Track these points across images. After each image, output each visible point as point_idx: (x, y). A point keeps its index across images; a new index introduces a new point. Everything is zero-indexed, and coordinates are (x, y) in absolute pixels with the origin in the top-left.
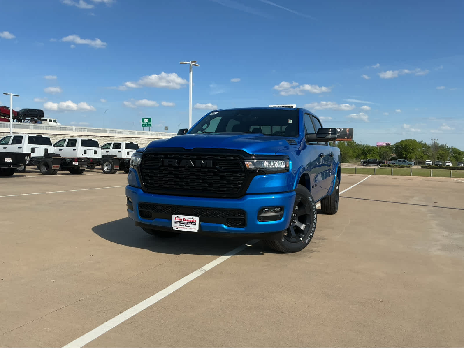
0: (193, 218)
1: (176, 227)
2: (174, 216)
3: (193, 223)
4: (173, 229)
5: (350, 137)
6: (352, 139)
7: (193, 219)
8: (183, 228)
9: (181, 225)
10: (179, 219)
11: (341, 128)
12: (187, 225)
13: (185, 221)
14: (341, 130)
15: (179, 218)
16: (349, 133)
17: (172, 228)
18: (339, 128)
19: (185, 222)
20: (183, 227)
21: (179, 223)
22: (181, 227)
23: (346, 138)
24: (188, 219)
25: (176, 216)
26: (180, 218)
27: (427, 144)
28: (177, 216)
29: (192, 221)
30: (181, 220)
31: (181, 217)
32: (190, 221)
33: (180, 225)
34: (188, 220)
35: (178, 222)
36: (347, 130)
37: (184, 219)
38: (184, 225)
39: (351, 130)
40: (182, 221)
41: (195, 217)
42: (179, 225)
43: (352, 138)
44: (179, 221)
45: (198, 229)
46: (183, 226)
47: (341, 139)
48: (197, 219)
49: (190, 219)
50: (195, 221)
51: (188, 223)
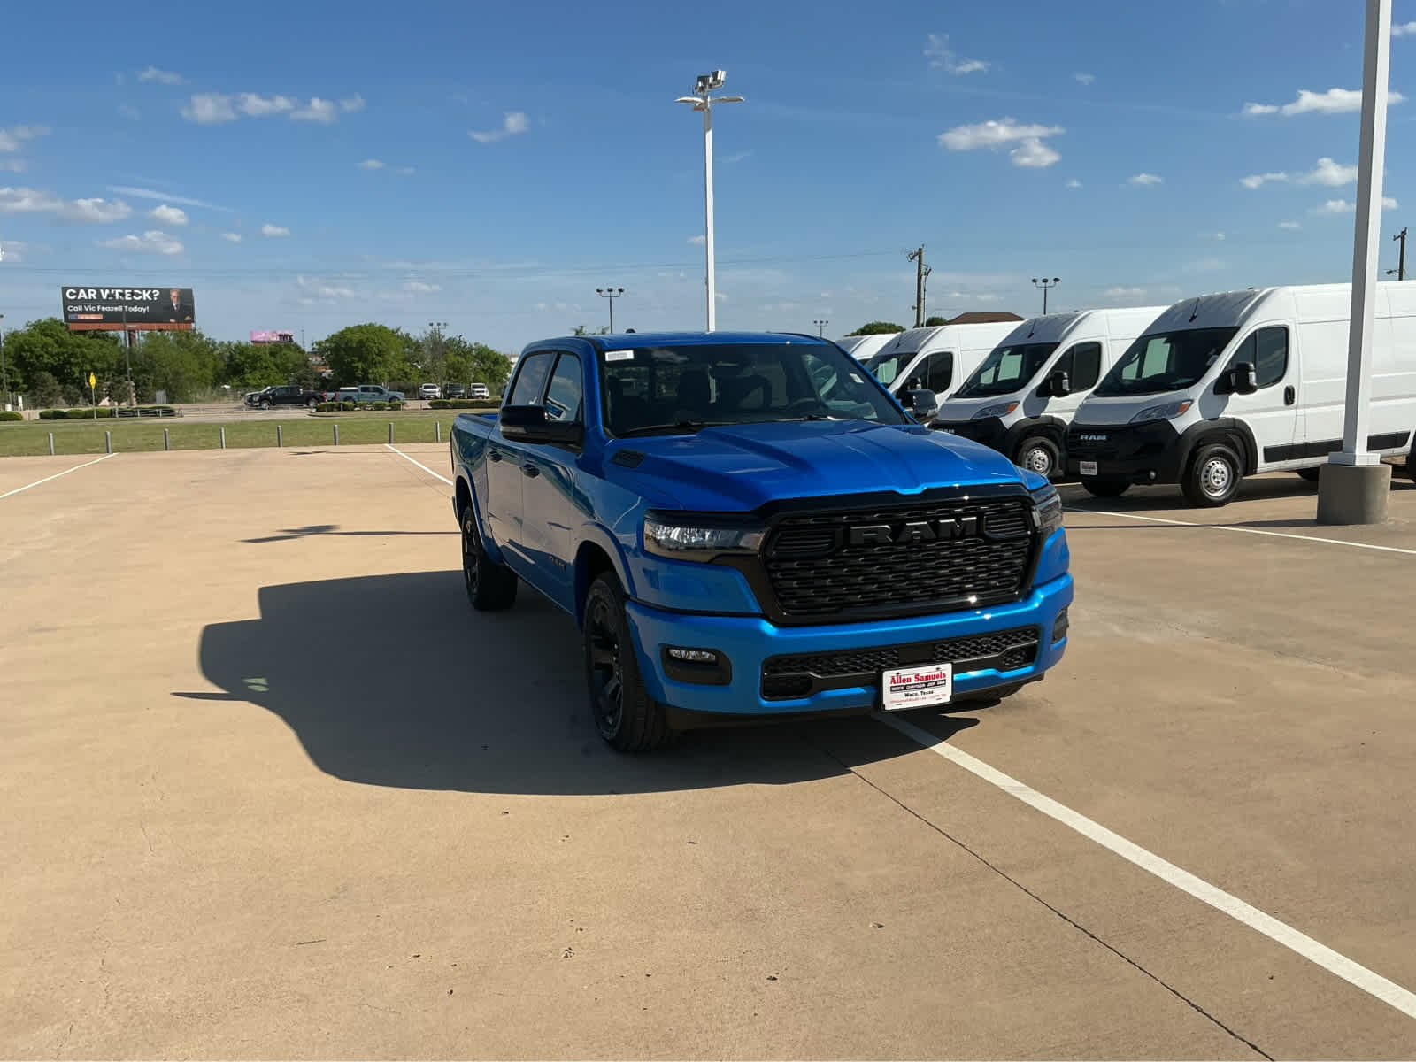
0: (938, 669)
1: (893, 700)
2: (888, 676)
3: (937, 682)
4: (887, 708)
5: (188, 318)
6: (193, 325)
7: (939, 673)
8: (916, 699)
9: (911, 693)
10: (904, 681)
11: (152, 289)
12: (925, 691)
13: (919, 682)
14: (151, 295)
15: (902, 677)
16: (181, 306)
17: (884, 706)
18: (147, 290)
19: (920, 684)
20: (914, 697)
21: (905, 689)
22: (909, 697)
23: (172, 321)
24: (929, 674)
25: (893, 673)
26: (906, 677)
27: (411, 336)
28: (898, 674)
29: (938, 676)
30: (909, 680)
31: (908, 673)
32: (933, 677)
33: (907, 695)
34: (928, 677)
35: (898, 688)
36: (174, 294)
37: (917, 676)
38: (919, 692)
39: (186, 295)
40: (913, 682)
41: (941, 666)
42: (903, 694)
43: (192, 321)
44: (902, 684)
45: (950, 694)
46: (916, 694)
47: (155, 326)
48: (947, 668)
49: (931, 674)
50: (944, 675)
51: (926, 684)
